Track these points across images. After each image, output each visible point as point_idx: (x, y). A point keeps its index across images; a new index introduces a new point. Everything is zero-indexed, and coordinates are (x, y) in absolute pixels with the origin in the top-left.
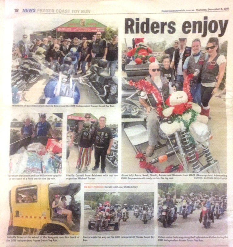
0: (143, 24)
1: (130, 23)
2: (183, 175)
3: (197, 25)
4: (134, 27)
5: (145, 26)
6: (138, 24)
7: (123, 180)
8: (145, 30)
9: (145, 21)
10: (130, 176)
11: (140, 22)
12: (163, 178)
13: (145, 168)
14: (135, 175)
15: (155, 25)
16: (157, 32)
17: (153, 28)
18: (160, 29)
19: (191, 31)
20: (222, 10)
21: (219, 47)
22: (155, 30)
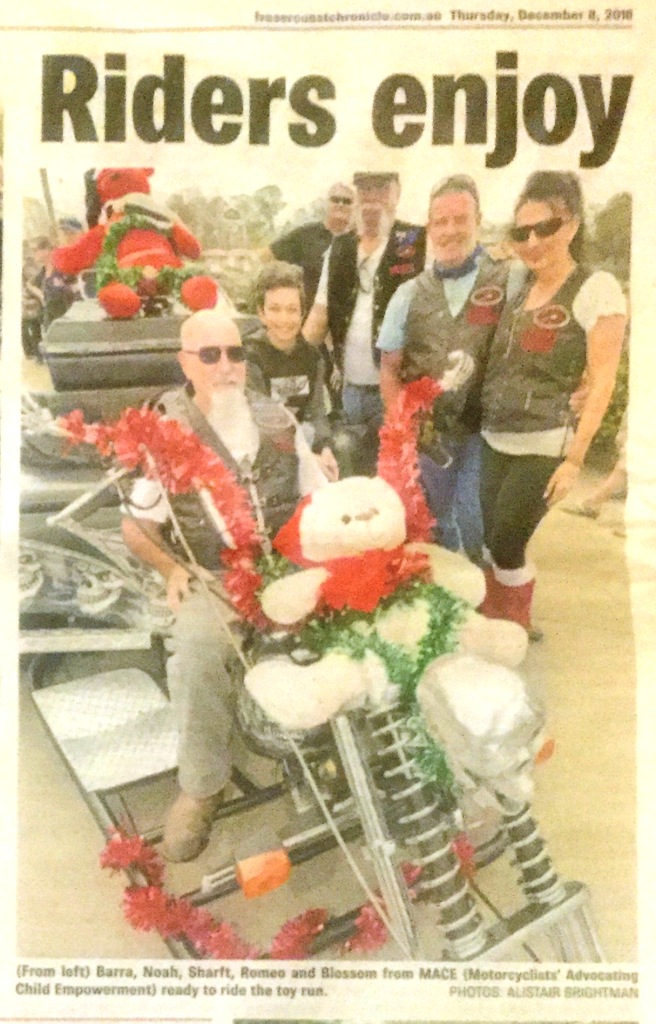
0: (147, 86)
1: (69, 82)
2: (385, 971)
3: (461, 98)
4: (97, 107)
5: (159, 97)
6: (116, 87)
7: (27, 997)
8: (159, 120)
9: (158, 70)
10: (66, 973)
11: (133, 77)
12: (268, 992)
13: (160, 930)
14: (100, 971)
15: (217, 97)
16: (229, 133)
17: (203, 110)
18: (244, 119)
19: (428, 134)
20: (594, 22)
21: (582, 227)
22: (218, 121)
